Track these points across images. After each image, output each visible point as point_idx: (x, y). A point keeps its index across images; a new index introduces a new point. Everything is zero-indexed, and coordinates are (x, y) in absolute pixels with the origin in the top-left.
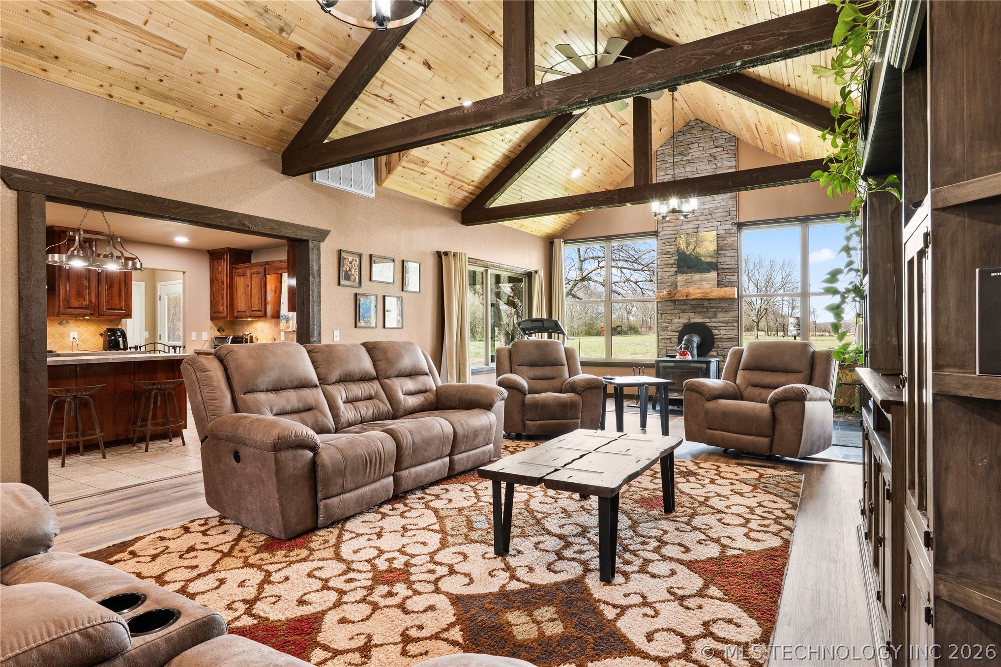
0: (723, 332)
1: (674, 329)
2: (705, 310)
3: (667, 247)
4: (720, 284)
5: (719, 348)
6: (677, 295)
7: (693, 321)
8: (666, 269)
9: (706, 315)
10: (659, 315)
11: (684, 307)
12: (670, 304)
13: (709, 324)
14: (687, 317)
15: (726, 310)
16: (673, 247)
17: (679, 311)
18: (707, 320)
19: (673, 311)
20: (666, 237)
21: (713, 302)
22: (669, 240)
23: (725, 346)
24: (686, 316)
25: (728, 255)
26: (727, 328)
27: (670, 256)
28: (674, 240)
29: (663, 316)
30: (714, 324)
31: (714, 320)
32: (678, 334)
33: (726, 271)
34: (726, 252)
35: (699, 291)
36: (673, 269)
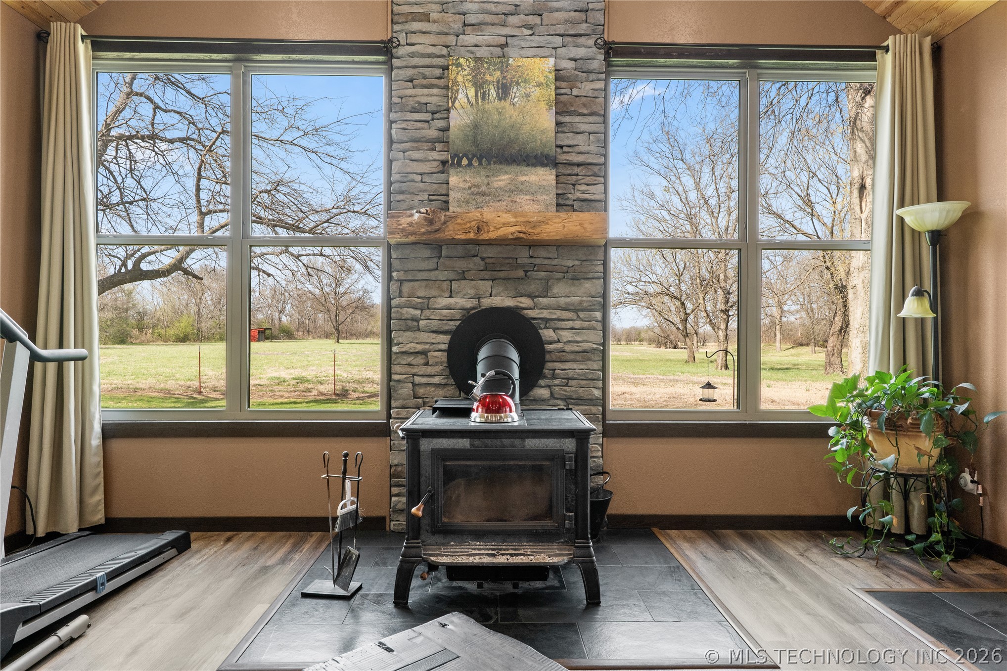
0: (566, 335)
1: (435, 324)
2: (521, 273)
3: (419, 91)
4: (562, 204)
5: (554, 377)
6: (451, 226)
7: (487, 302)
8: (416, 155)
9: (522, 288)
10: (394, 286)
11: (461, 265)
12: (425, 253)
13: (531, 314)
14: (472, 292)
15: (575, 277)
16: (435, 91)
17: (452, 276)
18: (525, 302)
19: (433, 275)
20: (416, 61)
21: (542, 253)
22: (427, 71)
23: (571, 374)
24: (468, 288)
25: (583, 127)
26: (578, 324)
27: (428, 116)
28: (438, 72)
29: (406, 287)
30: (545, 314)
31: (544, 301)
32: (446, 338)
33: (576, 170)
34: (577, 119)
35: (509, 218)
36: (434, 155)
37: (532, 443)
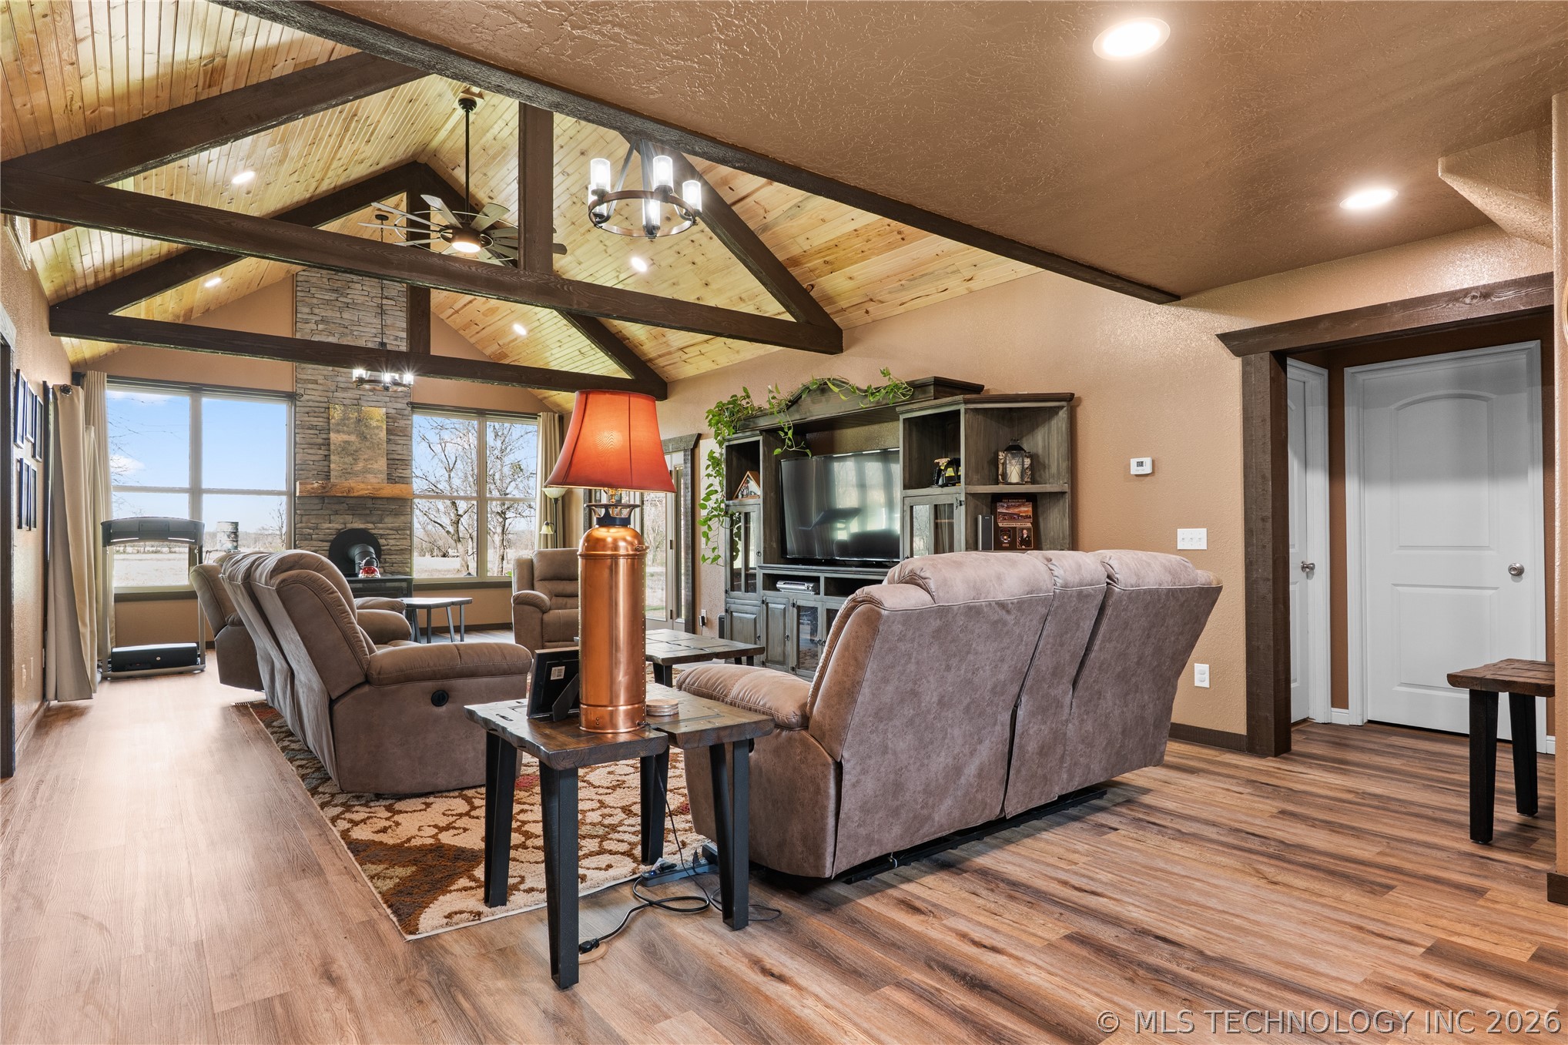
0: (392, 542)
1: (321, 537)
2: (368, 512)
3: (312, 419)
4: (391, 479)
5: (386, 562)
6: (334, 489)
7: (349, 526)
8: (310, 451)
9: (369, 519)
10: (298, 518)
11: (337, 507)
12: (317, 501)
13: (373, 531)
14: (341, 521)
15: (397, 514)
16: (321, 419)
17: (330, 512)
18: (370, 526)
19: (320, 512)
20: (310, 404)
21: (379, 502)
22: (316, 409)
23: (394, 561)
24: (340, 519)
25: (400, 442)
26: (398, 537)
27: (317, 432)
28: (323, 410)
29: (305, 519)
30: (381, 532)
31: (380, 525)
32: (328, 544)
33: (397, 462)
34: (397, 438)
35: (362, 486)
36: (321, 452)
37: (389, 584)
